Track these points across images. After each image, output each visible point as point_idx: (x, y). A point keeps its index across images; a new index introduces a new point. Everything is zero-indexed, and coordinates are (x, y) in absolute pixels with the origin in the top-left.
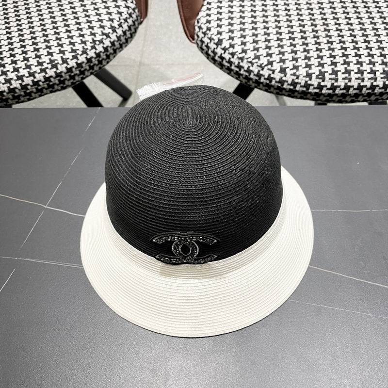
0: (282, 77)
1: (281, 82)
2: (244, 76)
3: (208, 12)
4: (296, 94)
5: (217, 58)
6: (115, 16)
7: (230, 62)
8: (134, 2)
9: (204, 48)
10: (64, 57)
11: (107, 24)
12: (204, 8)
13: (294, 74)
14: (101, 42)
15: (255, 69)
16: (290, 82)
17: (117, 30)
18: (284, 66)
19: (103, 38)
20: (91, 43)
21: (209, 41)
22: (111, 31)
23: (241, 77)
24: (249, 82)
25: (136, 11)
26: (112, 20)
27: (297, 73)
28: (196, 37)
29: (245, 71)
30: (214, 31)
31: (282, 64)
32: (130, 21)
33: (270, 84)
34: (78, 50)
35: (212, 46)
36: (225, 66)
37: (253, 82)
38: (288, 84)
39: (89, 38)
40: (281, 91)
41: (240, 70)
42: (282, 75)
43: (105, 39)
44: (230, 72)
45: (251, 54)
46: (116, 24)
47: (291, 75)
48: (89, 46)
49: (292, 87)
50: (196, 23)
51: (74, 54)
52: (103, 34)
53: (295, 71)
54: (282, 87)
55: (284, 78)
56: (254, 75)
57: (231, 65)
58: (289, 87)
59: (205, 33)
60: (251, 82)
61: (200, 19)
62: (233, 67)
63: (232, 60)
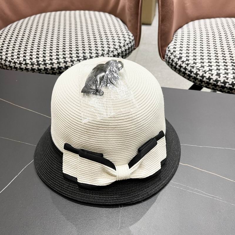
0: (217, 78)
1: (217, 81)
2: (193, 77)
3: (175, 43)
4: (225, 89)
5: (177, 67)
6: (122, 42)
7: (185, 69)
8: (133, 37)
9: (170, 61)
10: (91, 55)
11: (117, 44)
12: (173, 42)
13: (225, 77)
14: (112, 52)
15: (201, 73)
16: (222, 81)
17: (122, 48)
18: (219, 72)
19: (113, 50)
20: (107, 51)
21: (174, 57)
22: (119, 47)
23: (191, 78)
24: (196, 81)
25: (134, 41)
26: (120, 43)
27: (227, 77)
28: (166, 56)
29: (194, 74)
30: (177, 53)
31: (218, 71)
32: (130, 45)
33: (209, 82)
34: (99, 53)
35: (176, 60)
36: (181, 71)
37: (198, 81)
38: (221, 83)
39: (106, 49)
40: (216, 87)
41: (191, 73)
42: (218, 77)
43: (115, 51)
44: (185, 75)
45: (199, 65)
46: (122, 45)
47: (223, 77)
48: (106, 52)
49: (223, 85)
50: (167, 49)
51: (97, 55)
52: (114, 48)
53: (226, 75)
54: (216, 84)
55: (219, 79)
56: (200, 76)
57: (186, 71)
58: (221, 84)
59: (172, 54)
60: (197, 81)
61: (169, 47)
62: (187, 72)
63: (187, 67)
